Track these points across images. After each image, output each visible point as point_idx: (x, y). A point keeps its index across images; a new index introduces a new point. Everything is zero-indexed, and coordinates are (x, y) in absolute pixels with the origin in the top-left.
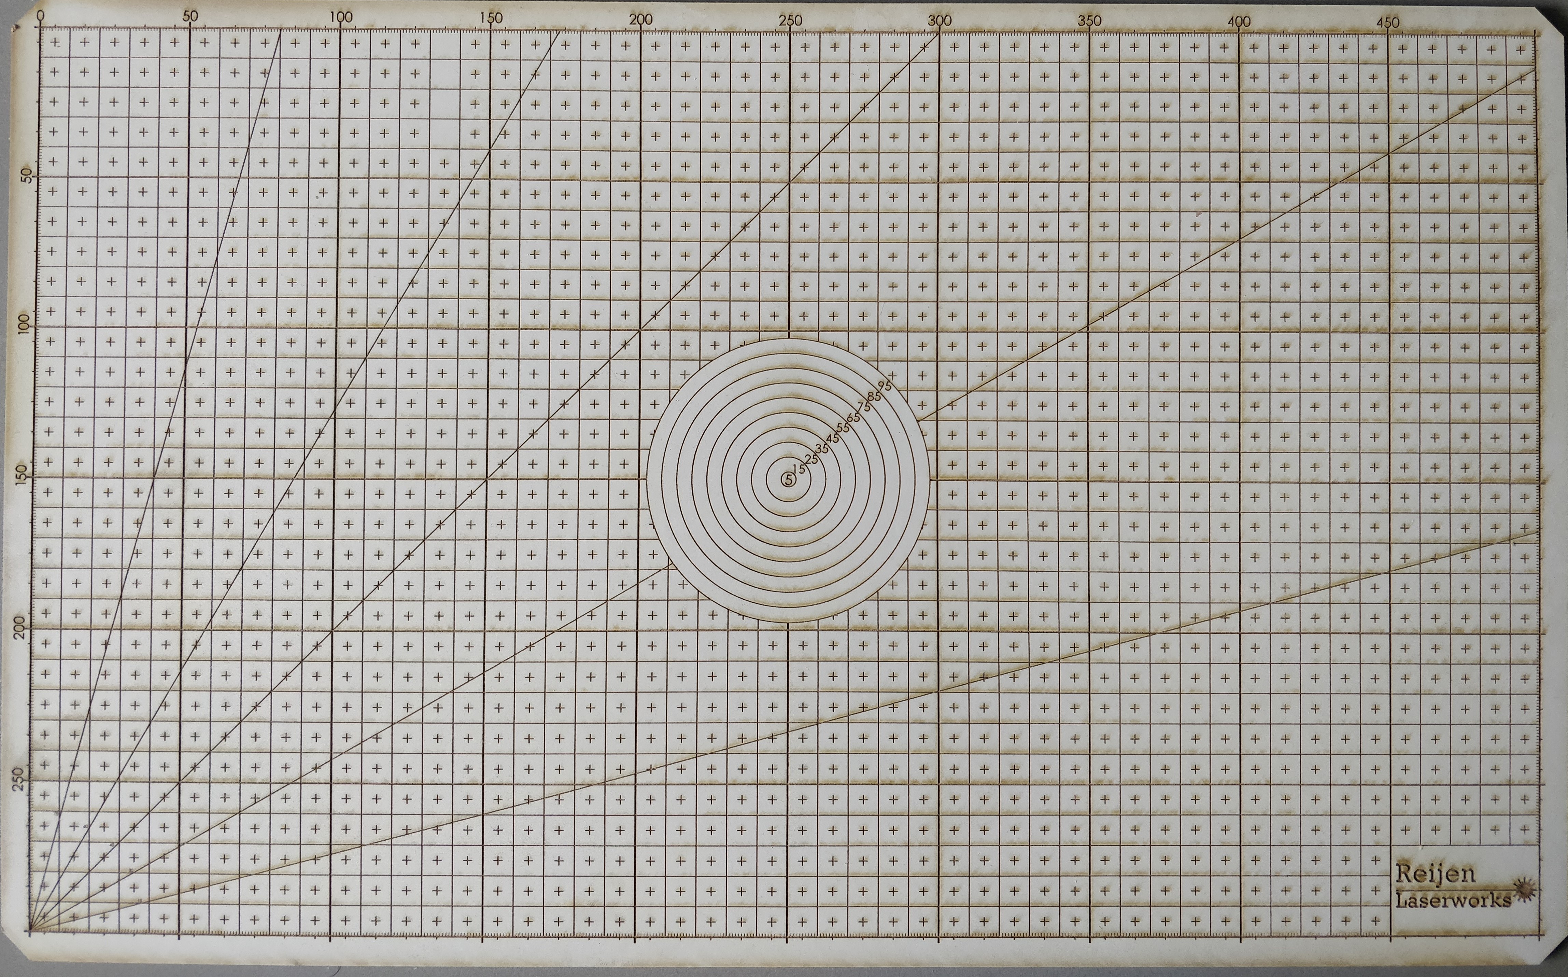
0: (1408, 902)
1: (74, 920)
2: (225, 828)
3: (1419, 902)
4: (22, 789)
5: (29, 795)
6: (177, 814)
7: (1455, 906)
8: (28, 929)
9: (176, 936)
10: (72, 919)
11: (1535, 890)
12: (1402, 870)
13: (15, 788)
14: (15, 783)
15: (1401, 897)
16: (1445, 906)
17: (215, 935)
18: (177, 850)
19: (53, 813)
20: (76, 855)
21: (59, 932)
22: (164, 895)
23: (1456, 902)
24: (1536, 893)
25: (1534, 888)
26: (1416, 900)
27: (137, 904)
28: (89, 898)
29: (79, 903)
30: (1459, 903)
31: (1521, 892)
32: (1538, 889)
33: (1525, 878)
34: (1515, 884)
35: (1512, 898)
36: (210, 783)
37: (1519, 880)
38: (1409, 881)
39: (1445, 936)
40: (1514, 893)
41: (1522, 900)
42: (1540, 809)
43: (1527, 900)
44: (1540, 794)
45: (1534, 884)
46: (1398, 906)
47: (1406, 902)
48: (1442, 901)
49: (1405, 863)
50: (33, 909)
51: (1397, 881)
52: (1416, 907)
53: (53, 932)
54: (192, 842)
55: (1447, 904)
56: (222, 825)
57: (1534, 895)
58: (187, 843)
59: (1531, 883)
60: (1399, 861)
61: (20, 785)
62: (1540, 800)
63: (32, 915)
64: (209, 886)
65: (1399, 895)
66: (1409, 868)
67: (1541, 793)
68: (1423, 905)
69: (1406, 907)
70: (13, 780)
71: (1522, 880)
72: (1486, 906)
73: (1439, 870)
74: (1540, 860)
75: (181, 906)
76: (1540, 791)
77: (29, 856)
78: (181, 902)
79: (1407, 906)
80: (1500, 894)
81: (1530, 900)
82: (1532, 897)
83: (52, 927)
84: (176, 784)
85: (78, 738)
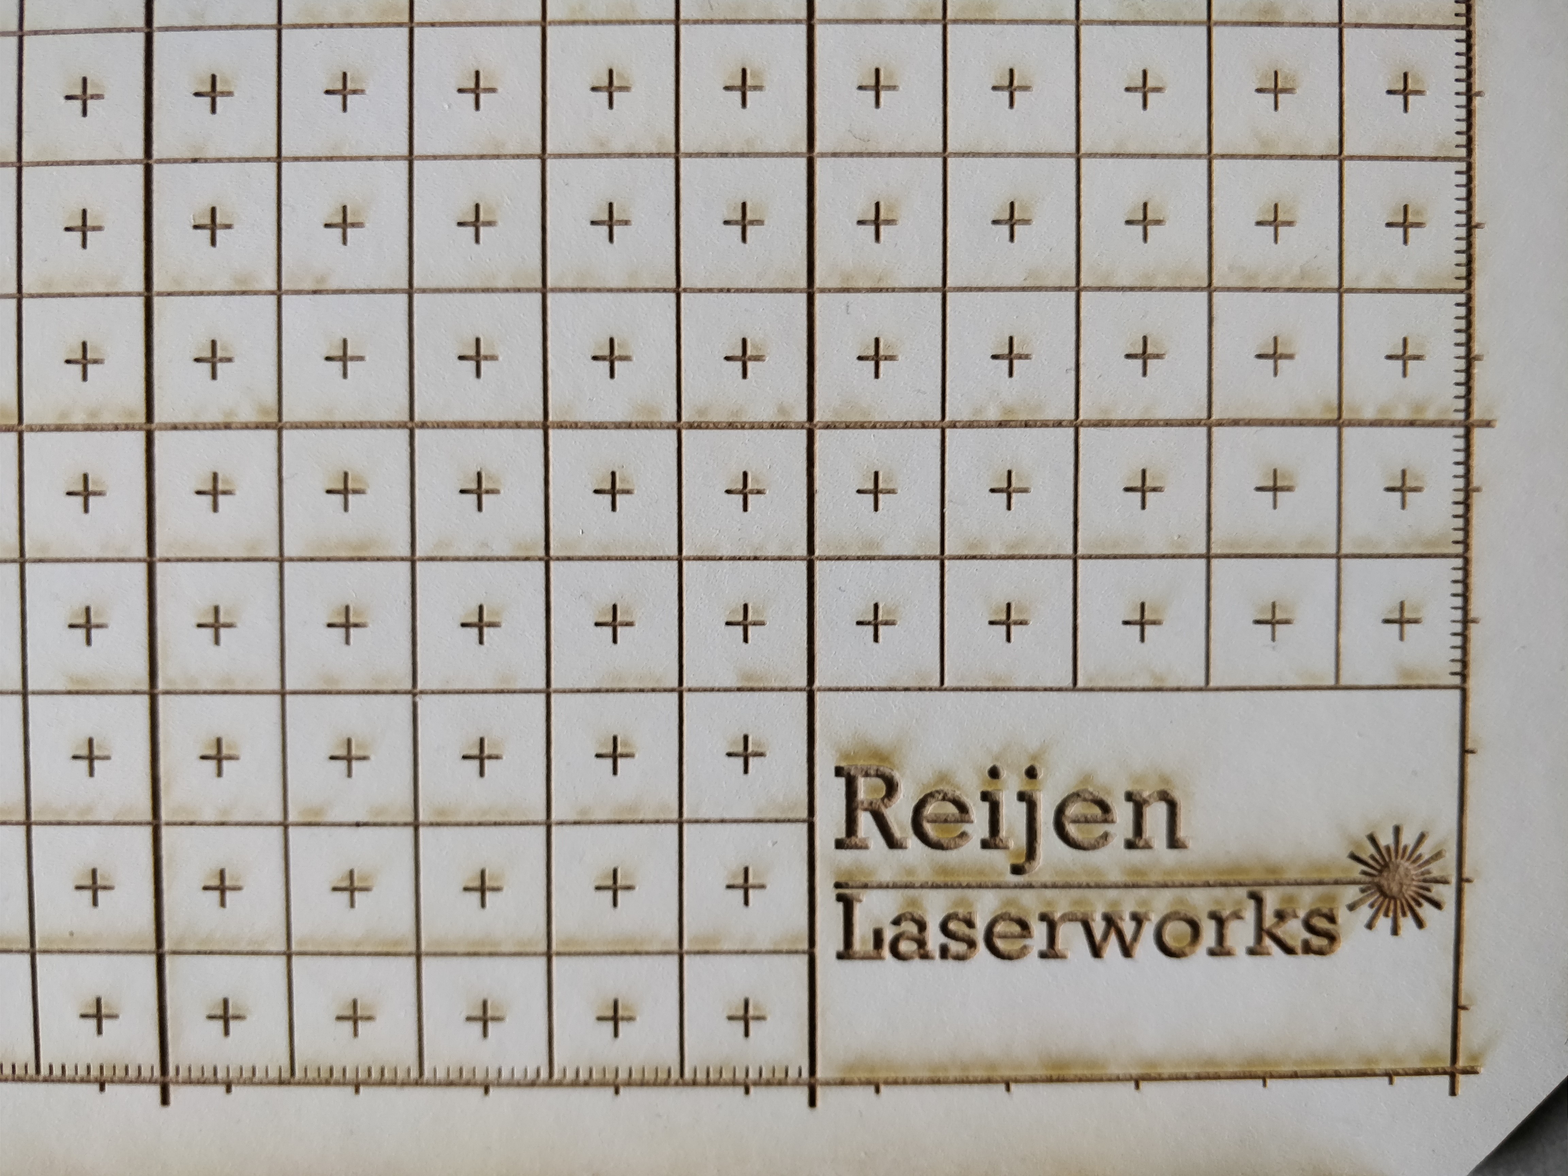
0: (889, 935)
3: (934, 939)
7: (1096, 952)
11: (1445, 882)
12: (862, 795)
15: (858, 912)
16: (1050, 953)
23: (1098, 935)
24: (1446, 893)
25: (1435, 870)
26: (922, 926)
30: (1113, 938)
31: (1380, 889)
32: (1453, 880)
33: (1397, 830)
34: (1355, 858)
35: (1342, 914)
37: (1372, 839)
38: (892, 843)
39: (1050, 1080)
40: (1352, 893)
41: (1384, 923)
42: (1466, 529)
43: (1407, 923)
44: (1467, 463)
45: (1438, 856)
46: (847, 953)
47: (878, 936)
48: (1039, 930)
49: (873, 765)
51: (840, 844)
52: (925, 956)
55: (1060, 945)
57: (1437, 905)
59: (1426, 850)
60: (846, 756)
62: (1468, 490)
65: (848, 904)
66: (891, 787)
67: (1476, 461)
68: (955, 947)
69: (880, 957)
71: (1386, 839)
72: (1229, 953)
73: (1022, 796)
74: (1464, 751)
76: (1468, 450)
79: (886, 951)
80: (1290, 899)
81: (1420, 924)
82: (1426, 911)
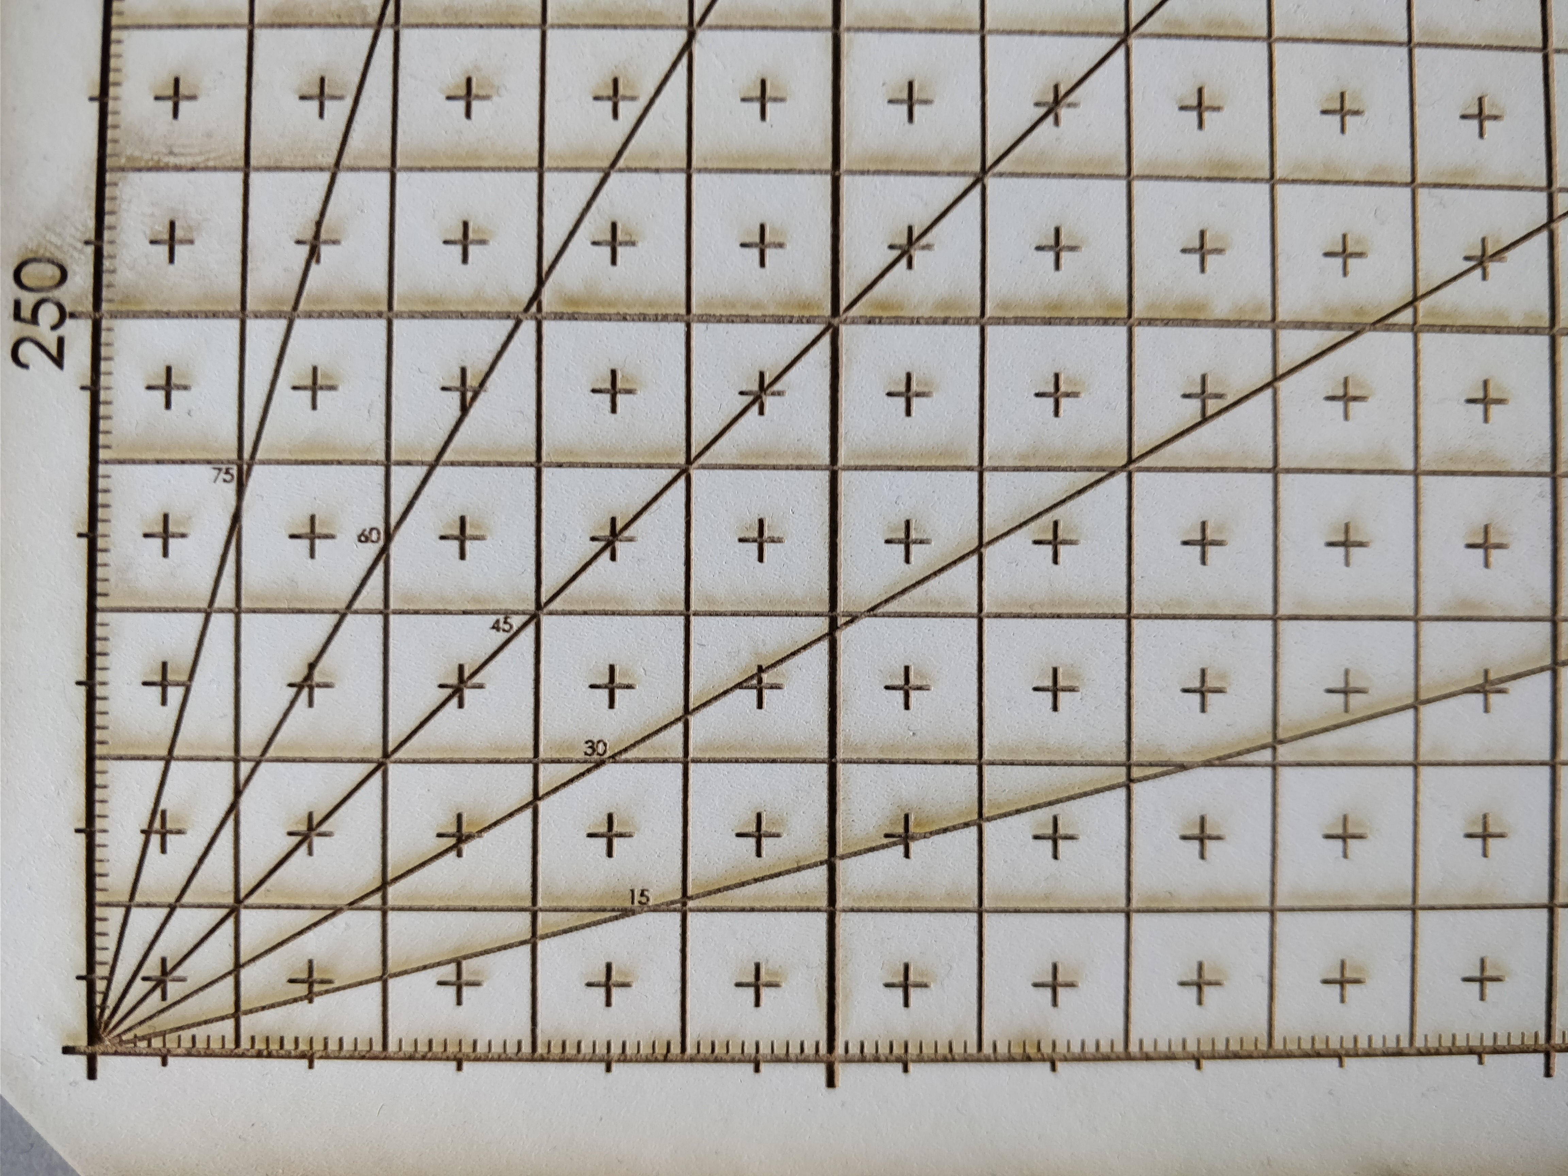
1: (310, 998)
2: (1055, 542)
4: (58, 361)
5: (94, 389)
6: (825, 476)
8: (82, 1042)
9: (819, 1072)
10: (301, 990)
13: (28, 351)
14: (28, 330)
17: (1011, 1059)
18: (825, 645)
19: (207, 471)
20: (317, 678)
21: (236, 1053)
22: (758, 867)
27: (626, 913)
28: (383, 887)
29: (336, 911)
36: (982, 321)
50: (106, 943)
53: (208, 1053)
54: (890, 608)
56: (1042, 528)
58: (872, 611)
61: (51, 342)
63: (101, 971)
64: (980, 820)
70: (17, 315)
75: (841, 920)
77: (89, 683)
78: (841, 902)
83: (201, 1033)
84: (814, 330)
85: (337, 111)
